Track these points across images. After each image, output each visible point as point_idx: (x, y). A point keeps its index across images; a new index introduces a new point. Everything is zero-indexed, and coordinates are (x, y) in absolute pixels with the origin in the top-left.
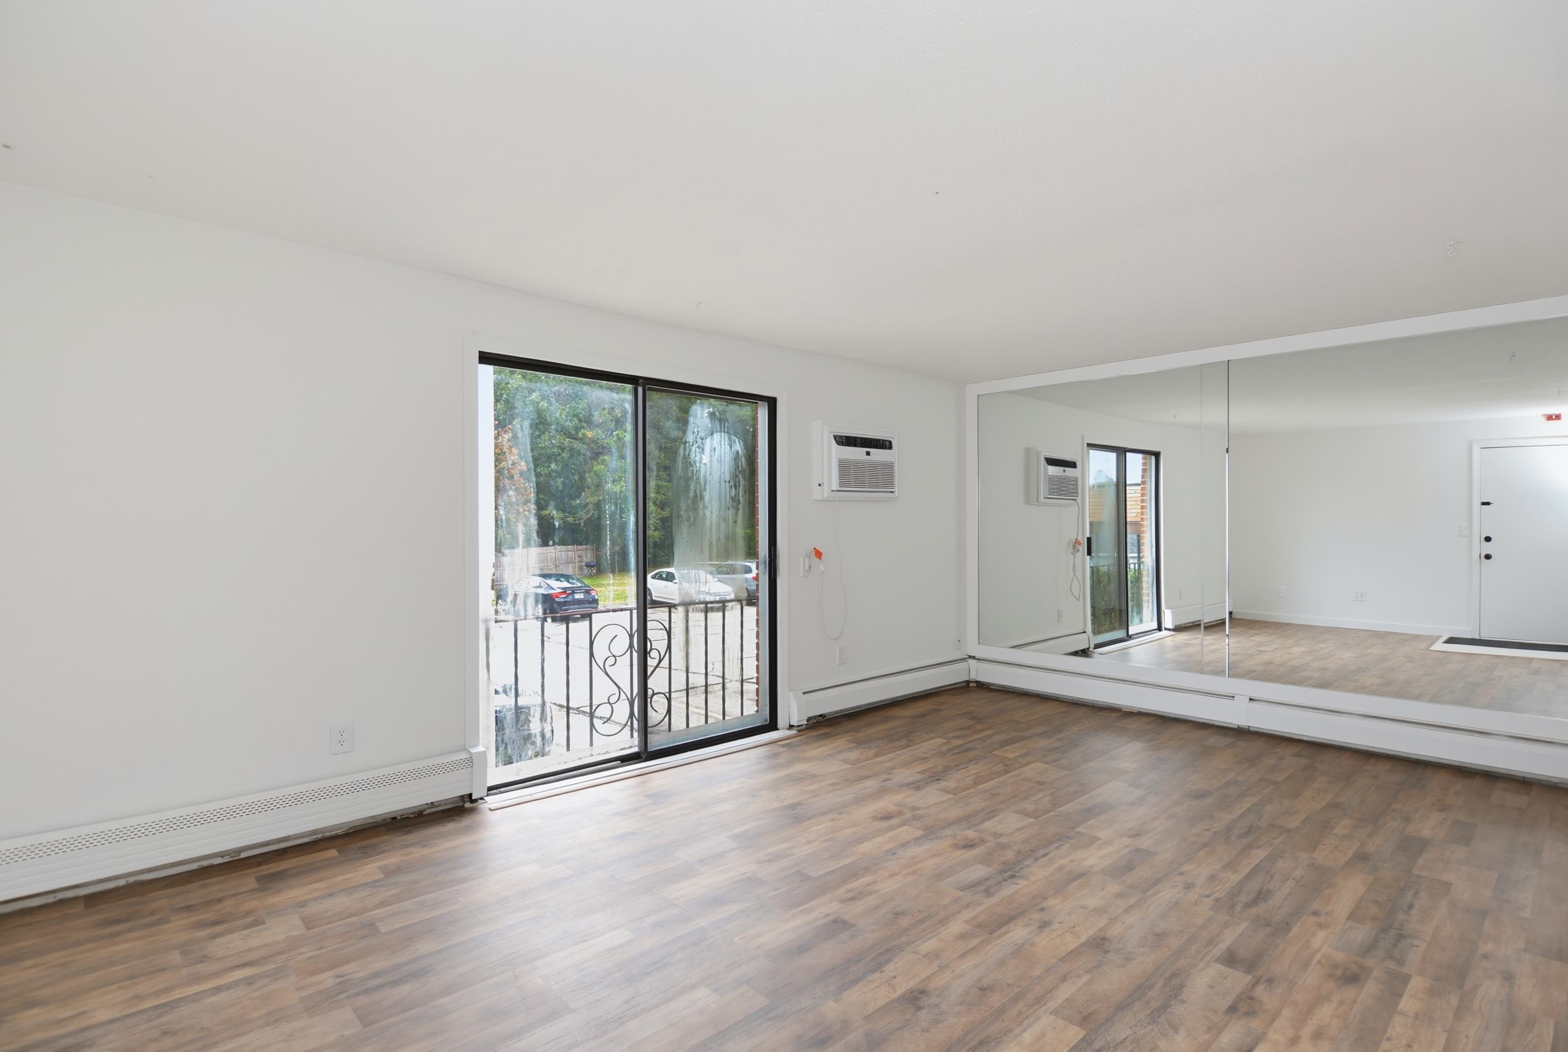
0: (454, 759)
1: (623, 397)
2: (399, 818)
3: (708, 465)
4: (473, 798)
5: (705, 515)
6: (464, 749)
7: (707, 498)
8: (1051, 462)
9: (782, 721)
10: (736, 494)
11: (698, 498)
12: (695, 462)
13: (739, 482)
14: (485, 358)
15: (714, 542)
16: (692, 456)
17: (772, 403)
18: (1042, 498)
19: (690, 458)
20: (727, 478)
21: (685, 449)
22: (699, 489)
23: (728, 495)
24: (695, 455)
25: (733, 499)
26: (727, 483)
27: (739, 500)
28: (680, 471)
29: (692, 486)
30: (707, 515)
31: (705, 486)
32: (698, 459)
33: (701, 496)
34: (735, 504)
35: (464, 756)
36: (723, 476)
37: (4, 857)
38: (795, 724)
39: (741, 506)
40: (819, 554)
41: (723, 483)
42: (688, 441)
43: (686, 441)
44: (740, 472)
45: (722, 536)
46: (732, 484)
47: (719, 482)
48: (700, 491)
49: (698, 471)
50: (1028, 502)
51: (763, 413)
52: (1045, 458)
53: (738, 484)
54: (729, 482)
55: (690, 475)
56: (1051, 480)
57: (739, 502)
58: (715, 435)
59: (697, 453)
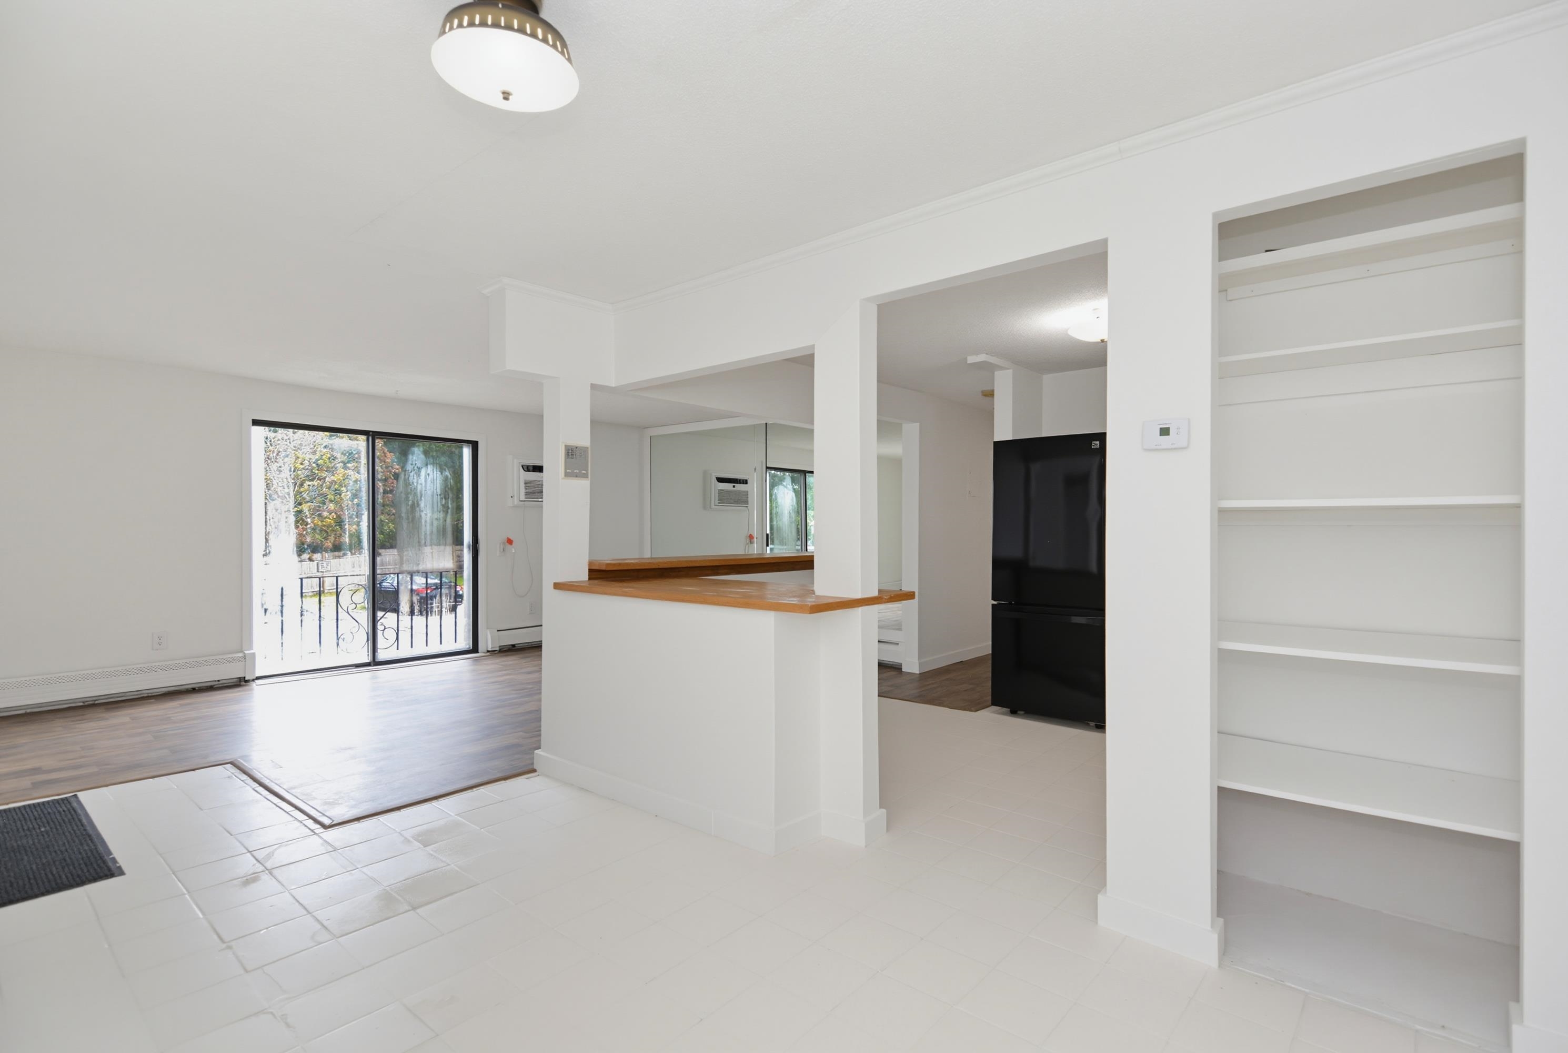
0: (232, 656)
1: (361, 443)
2: (197, 689)
3: (423, 485)
4: (246, 679)
5: (421, 516)
6: (242, 651)
7: (422, 505)
8: (720, 480)
9: (481, 646)
10: (445, 503)
11: (414, 506)
12: (413, 483)
13: (448, 495)
14: (256, 423)
15: (428, 533)
16: (411, 478)
17: (475, 445)
18: (713, 505)
19: (409, 480)
20: (439, 493)
21: (405, 475)
22: (416, 499)
23: (439, 504)
24: (413, 478)
25: (443, 506)
26: (439, 496)
27: (448, 507)
28: (401, 488)
29: (410, 498)
30: (422, 516)
31: (421, 497)
32: (415, 481)
33: (418, 504)
34: (444, 510)
35: (241, 655)
36: (435, 491)
37: (2, 686)
38: (490, 650)
39: (449, 511)
40: (510, 542)
41: (435, 497)
42: (407, 469)
43: (406, 469)
44: (449, 489)
45: (435, 530)
46: (442, 496)
47: (433, 496)
48: (417, 501)
49: (416, 489)
50: (705, 508)
51: (467, 452)
52: (716, 478)
53: (447, 496)
54: (440, 495)
55: (409, 491)
56: (720, 492)
57: (448, 508)
58: (429, 466)
59: (415, 477)
